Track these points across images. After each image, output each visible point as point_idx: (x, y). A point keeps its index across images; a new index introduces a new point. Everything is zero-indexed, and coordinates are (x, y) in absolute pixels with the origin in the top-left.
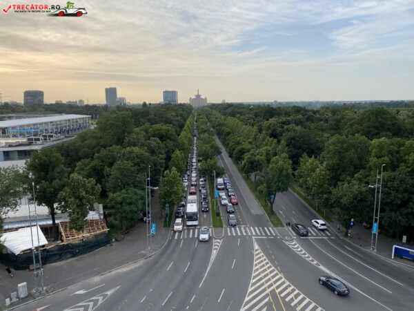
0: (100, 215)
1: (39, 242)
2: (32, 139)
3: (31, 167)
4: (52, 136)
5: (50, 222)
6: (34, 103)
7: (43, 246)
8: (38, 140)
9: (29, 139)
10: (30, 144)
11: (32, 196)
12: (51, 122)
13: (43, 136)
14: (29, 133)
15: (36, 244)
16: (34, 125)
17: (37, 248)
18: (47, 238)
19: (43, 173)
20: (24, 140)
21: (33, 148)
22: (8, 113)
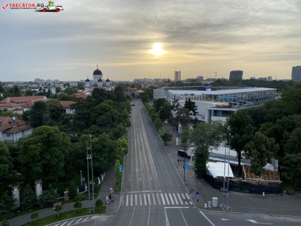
0: (275, 168)
1: (229, 175)
2: (231, 104)
3: (230, 123)
4: (245, 103)
5: (237, 163)
6: (236, 79)
7: (231, 178)
8: (236, 104)
9: (230, 104)
10: (230, 107)
11: (228, 142)
12: (246, 93)
13: (240, 102)
14: (230, 99)
15: (226, 175)
16: (234, 94)
17: (227, 178)
18: (234, 173)
19: (237, 128)
20: (227, 104)
21: (232, 109)
22: (219, 85)
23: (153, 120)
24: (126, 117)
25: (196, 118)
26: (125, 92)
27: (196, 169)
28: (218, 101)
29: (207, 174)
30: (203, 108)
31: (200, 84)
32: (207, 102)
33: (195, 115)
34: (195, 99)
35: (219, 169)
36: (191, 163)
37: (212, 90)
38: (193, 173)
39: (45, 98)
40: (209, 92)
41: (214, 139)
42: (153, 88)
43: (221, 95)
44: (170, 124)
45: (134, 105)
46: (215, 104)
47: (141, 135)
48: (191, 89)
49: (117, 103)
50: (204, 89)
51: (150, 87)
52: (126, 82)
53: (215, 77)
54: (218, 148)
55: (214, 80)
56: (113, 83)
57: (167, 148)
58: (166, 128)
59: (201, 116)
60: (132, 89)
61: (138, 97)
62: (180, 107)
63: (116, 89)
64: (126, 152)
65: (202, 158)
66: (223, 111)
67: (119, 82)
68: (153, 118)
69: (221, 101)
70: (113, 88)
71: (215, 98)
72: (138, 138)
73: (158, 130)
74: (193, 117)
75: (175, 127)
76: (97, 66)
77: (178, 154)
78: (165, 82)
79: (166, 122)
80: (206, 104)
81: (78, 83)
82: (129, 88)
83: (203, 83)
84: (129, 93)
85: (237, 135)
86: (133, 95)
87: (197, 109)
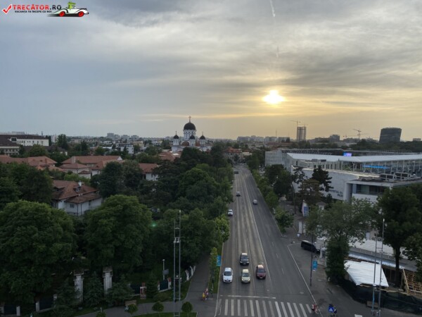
1: (381, 281)
2: (384, 176)
3: (382, 203)
4: (406, 176)
5: (394, 266)
6: (391, 140)
7: (383, 287)
8: (391, 177)
9: (382, 176)
10: (382, 181)
11: (381, 232)
13: (397, 174)
14: (381, 170)
15: (377, 283)
17: (377, 286)
18: (388, 281)
19: (394, 212)
20: (377, 176)
21: (385, 185)
22: (364, 149)
23: (265, 195)
24: (226, 188)
25: (330, 195)
26: (225, 155)
27: (328, 270)
28: (362, 171)
29: (346, 278)
30: (341, 181)
31: (336, 146)
32: (346, 172)
33: (327, 190)
34: (328, 167)
35: (365, 273)
36: (321, 261)
37: (352, 155)
38: (325, 274)
39: (120, 159)
40: (348, 158)
41: (357, 227)
42: (264, 150)
43: (367, 163)
44: (291, 202)
45: (237, 173)
46: (358, 175)
47: (247, 215)
48: (321, 152)
49: (215, 168)
50: (341, 154)
51: (261, 148)
52: (226, 140)
53: (357, 137)
54: (364, 240)
55: (355, 140)
56: (209, 142)
57: (285, 236)
58: (284, 208)
59: (337, 192)
60: (235, 150)
61: (243, 162)
62: (304, 178)
63: (213, 149)
64: (226, 238)
65: (338, 254)
66: (371, 186)
67: (217, 140)
68: (265, 192)
69: (367, 171)
70: (209, 148)
71: (359, 167)
72: (243, 220)
73: (272, 210)
74: (325, 194)
75: (297, 207)
76: (190, 117)
77: (302, 246)
78: (283, 141)
79: (284, 198)
80: (344, 175)
81: (163, 140)
82: (231, 149)
83: (339, 145)
84: (230, 156)
85: (395, 223)
86: (236, 158)
87: (330, 182)
